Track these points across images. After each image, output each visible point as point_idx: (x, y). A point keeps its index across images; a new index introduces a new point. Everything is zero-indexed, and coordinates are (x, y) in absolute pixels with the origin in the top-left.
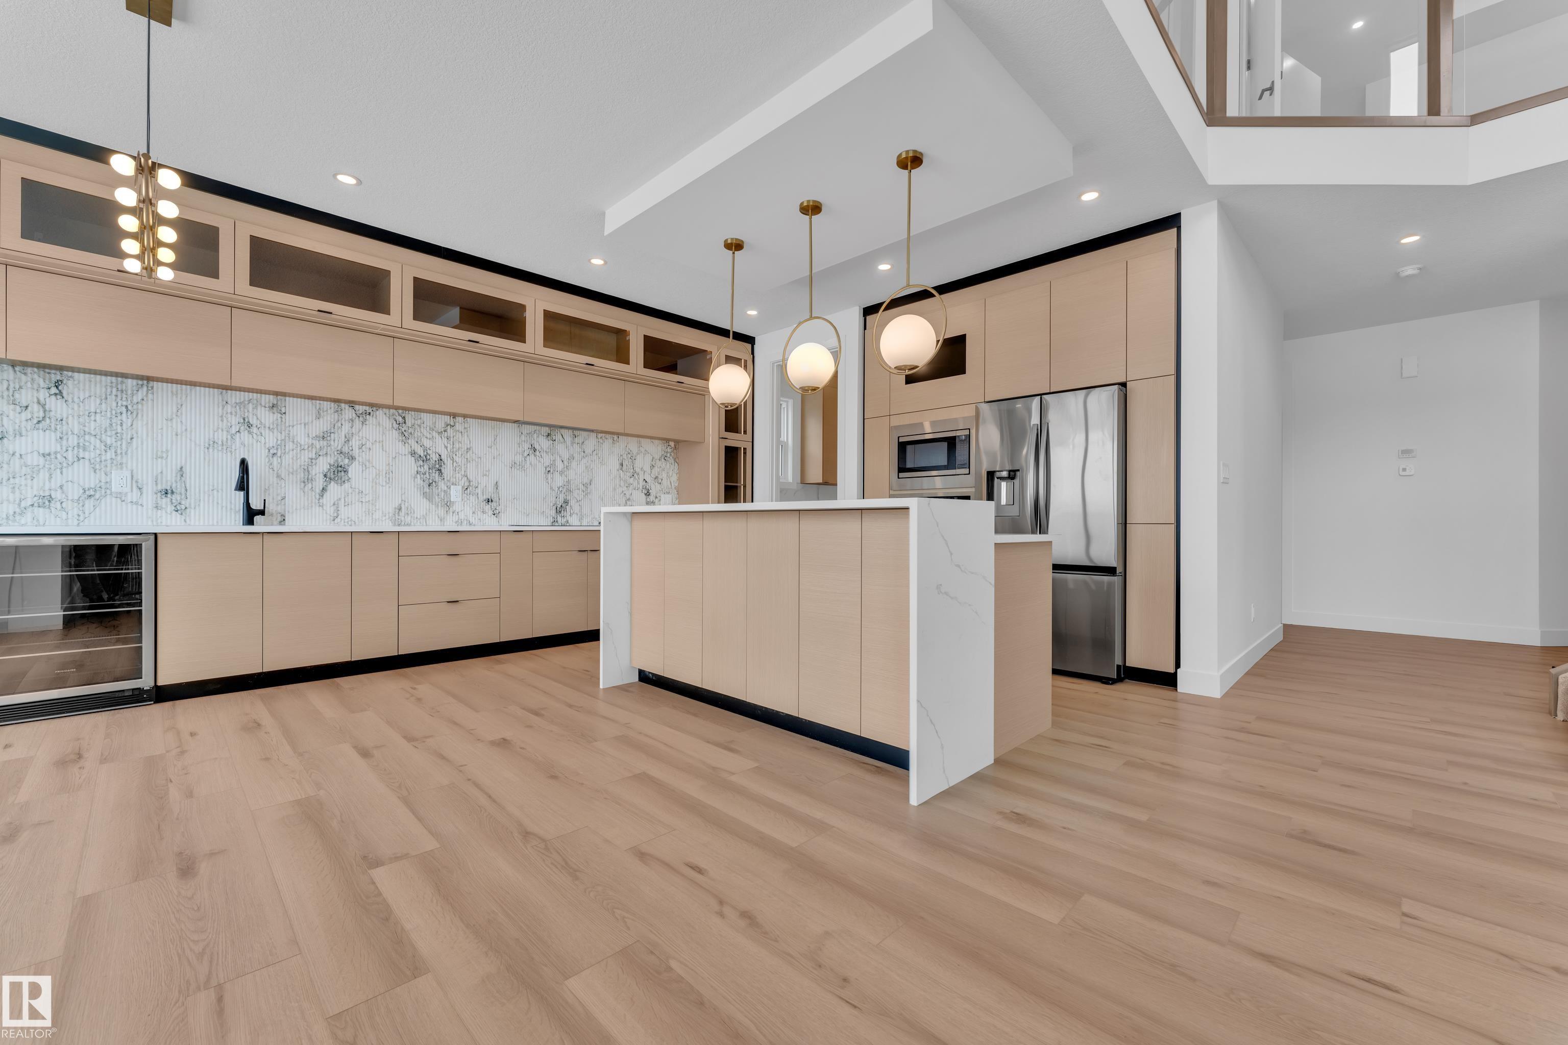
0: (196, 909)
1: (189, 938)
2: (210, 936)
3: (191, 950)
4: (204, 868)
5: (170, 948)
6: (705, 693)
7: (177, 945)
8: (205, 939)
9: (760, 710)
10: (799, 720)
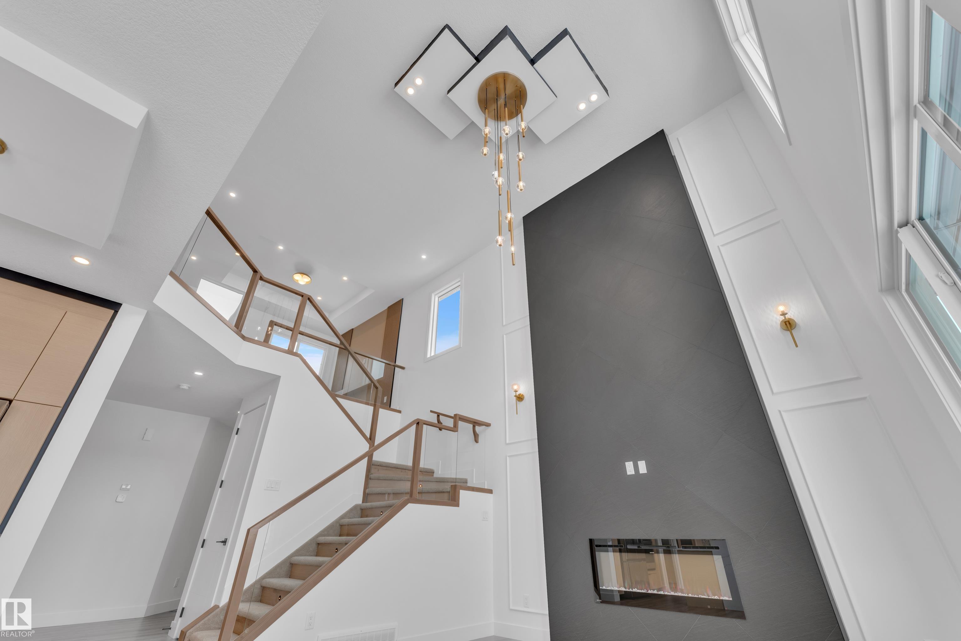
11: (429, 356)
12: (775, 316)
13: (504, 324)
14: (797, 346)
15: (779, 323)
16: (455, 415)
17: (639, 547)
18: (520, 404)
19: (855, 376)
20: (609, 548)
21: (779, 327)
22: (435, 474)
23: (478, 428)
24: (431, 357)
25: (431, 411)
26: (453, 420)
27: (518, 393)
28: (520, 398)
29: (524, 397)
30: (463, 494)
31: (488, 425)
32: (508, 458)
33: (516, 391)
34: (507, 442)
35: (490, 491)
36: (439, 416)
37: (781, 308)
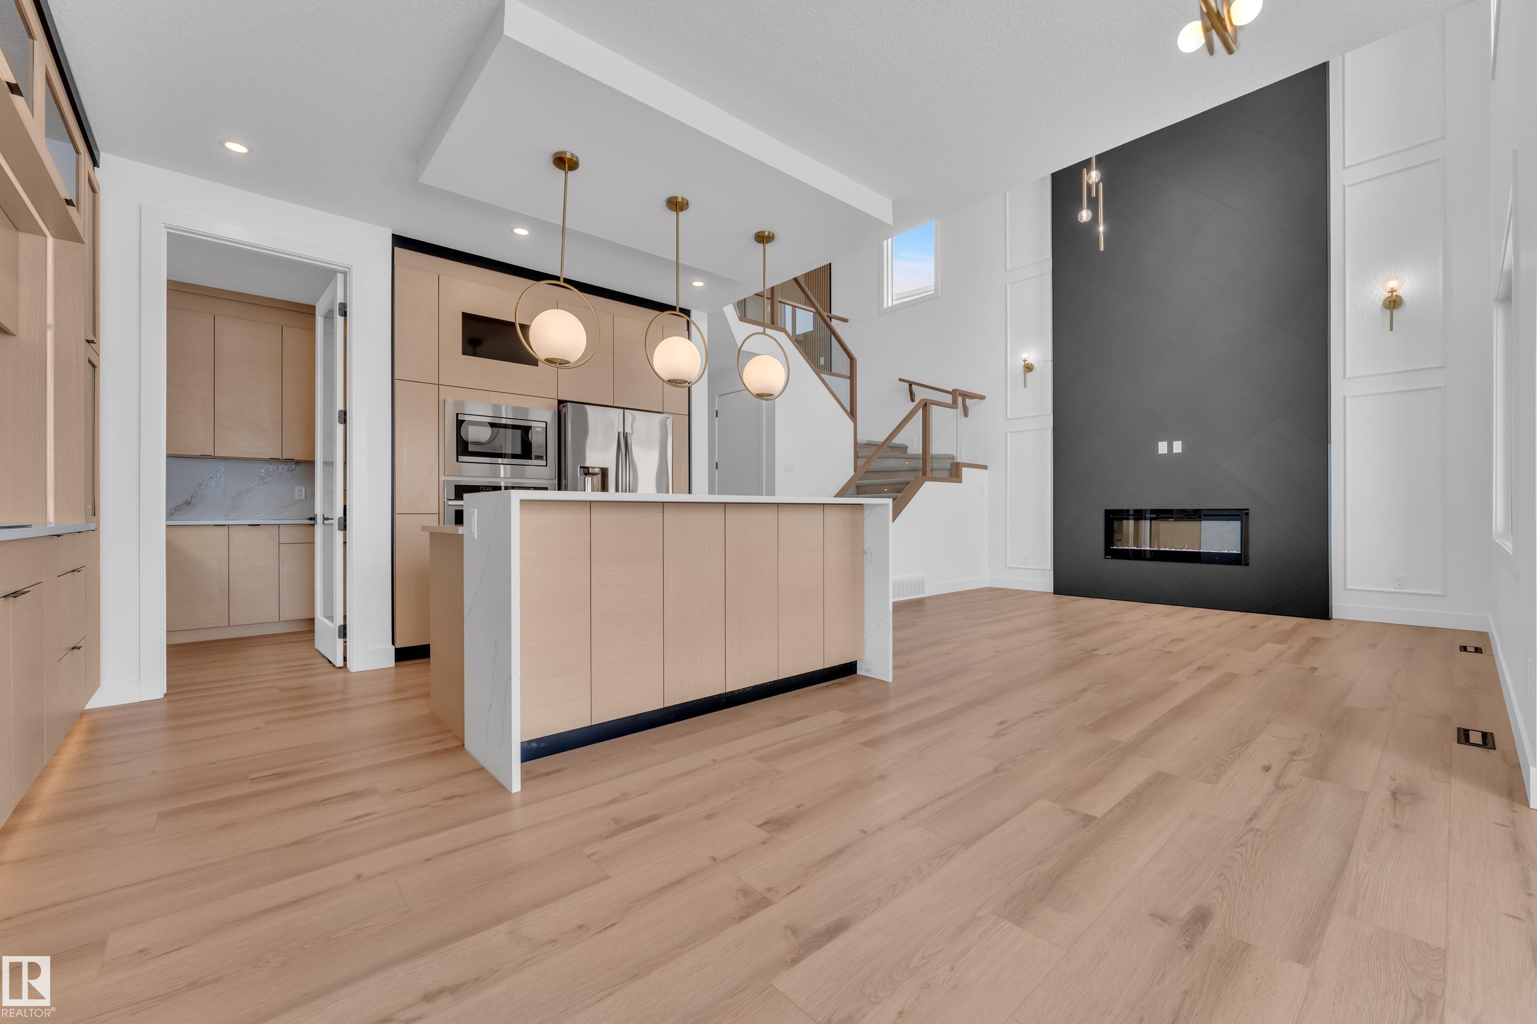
0: (1222, 876)
1: (1243, 859)
2: (1229, 851)
3: (1247, 852)
4: (1184, 910)
5: (1259, 861)
6: (650, 717)
7: (1253, 860)
8: (1235, 851)
9: (725, 698)
10: (764, 686)
11: (885, 306)
12: (1382, 290)
13: (1008, 269)
14: (1391, 329)
15: (1383, 299)
16: (955, 390)
17: (1157, 515)
18: (1029, 375)
19: (1440, 365)
20: (1130, 517)
21: (1381, 303)
22: (908, 449)
23: (968, 401)
24: (888, 308)
25: (900, 380)
26: (951, 395)
27: (1026, 362)
28: (1029, 368)
29: (1033, 367)
30: (965, 471)
31: (982, 398)
32: (1008, 434)
33: (1025, 361)
34: (1008, 417)
35: (985, 467)
36: (911, 385)
37: (1393, 284)
